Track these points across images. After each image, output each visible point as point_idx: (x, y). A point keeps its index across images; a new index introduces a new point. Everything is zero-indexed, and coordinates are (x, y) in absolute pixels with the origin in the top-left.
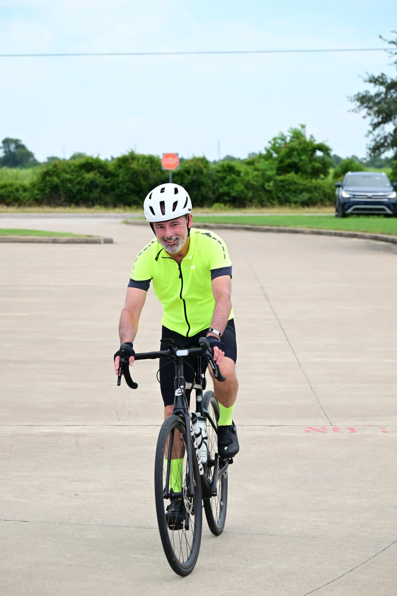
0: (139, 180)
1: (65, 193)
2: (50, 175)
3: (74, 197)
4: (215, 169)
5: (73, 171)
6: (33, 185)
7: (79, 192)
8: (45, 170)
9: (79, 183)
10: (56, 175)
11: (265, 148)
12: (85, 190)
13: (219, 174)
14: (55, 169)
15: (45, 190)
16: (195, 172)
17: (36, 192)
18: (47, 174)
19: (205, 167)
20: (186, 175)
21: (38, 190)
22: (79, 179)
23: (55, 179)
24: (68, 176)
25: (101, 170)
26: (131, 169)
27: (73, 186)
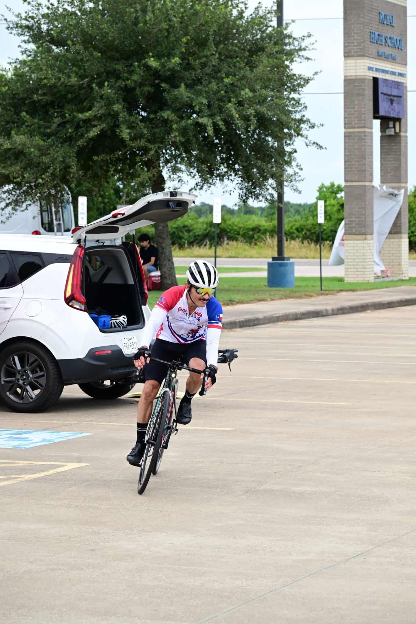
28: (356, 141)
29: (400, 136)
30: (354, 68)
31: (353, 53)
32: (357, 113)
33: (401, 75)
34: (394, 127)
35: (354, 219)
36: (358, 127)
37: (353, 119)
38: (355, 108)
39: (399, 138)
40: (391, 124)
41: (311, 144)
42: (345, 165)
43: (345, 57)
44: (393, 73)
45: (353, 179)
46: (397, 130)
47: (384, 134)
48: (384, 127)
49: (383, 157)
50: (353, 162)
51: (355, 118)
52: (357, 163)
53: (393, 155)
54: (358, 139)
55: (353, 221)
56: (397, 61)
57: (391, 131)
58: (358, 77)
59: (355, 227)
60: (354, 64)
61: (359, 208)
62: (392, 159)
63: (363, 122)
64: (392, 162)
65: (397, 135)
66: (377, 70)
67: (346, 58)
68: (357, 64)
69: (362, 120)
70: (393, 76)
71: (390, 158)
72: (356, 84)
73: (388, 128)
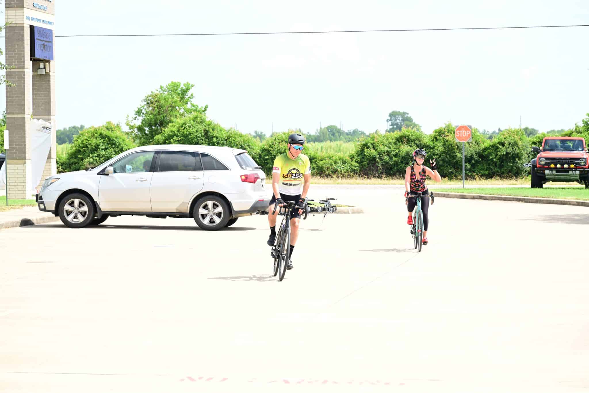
0: (454, 152)
1: (382, 164)
2: (368, 148)
3: (391, 169)
4: (530, 141)
5: (390, 143)
6: (352, 157)
7: (396, 164)
8: (364, 143)
9: (396, 156)
10: (374, 148)
11: (583, 121)
12: (402, 162)
13: (533, 146)
14: (372, 142)
15: (362, 162)
16: (510, 144)
17: (354, 163)
18: (365, 146)
19: (521, 139)
20: (501, 147)
21: (356, 162)
22: (397, 151)
23: (373, 151)
24: (386, 149)
25: (417, 142)
26: (447, 141)
27: (391, 158)
28: (17, 79)
29: (50, 76)
30: (14, 17)
31: (13, 5)
32: (17, 55)
33: (50, 23)
34: (45, 68)
35: (15, 146)
36: (18, 68)
37: (14, 60)
38: (15, 51)
39: (48, 77)
40: (42, 65)
41: (2, 82)
42: (7, 99)
43: (6, 7)
44: (44, 22)
45: (14, 112)
46: (47, 71)
47: (36, 74)
48: (35, 68)
49: (35, 93)
50: (14, 98)
51: (15, 59)
52: (17, 98)
53: (43, 91)
54: (18, 78)
55: (14, 148)
56: (47, 11)
57: (42, 71)
58: (17, 25)
59: (15, 153)
60: (14, 14)
61: (19, 137)
62: (43, 95)
63: (22, 63)
64: (43, 98)
65: (47, 75)
66: (33, 19)
67: (8, 9)
68: (17, 14)
69: (22, 62)
70: (44, 24)
71: (41, 94)
72: (16, 31)
73: (39, 68)
